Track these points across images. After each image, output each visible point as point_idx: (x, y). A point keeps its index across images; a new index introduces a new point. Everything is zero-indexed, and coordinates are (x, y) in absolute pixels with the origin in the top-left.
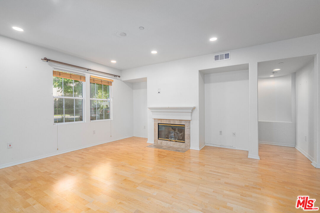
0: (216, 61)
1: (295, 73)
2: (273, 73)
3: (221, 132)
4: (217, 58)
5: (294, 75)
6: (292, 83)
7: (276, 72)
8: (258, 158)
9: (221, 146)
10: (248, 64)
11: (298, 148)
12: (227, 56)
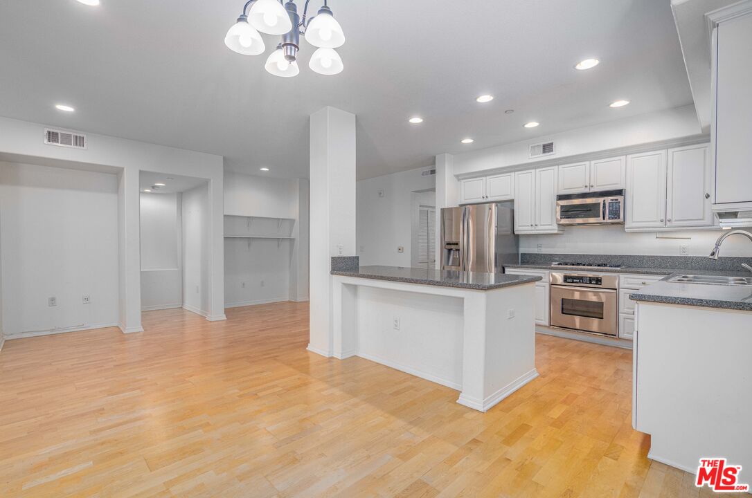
0: (50, 143)
1: (182, 193)
2: (153, 187)
3: (53, 299)
4: (52, 137)
5: (181, 197)
6: (178, 208)
7: (158, 187)
8: (141, 329)
9: (53, 330)
10: (123, 169)
11: (187, 306)
12: (79, 141)
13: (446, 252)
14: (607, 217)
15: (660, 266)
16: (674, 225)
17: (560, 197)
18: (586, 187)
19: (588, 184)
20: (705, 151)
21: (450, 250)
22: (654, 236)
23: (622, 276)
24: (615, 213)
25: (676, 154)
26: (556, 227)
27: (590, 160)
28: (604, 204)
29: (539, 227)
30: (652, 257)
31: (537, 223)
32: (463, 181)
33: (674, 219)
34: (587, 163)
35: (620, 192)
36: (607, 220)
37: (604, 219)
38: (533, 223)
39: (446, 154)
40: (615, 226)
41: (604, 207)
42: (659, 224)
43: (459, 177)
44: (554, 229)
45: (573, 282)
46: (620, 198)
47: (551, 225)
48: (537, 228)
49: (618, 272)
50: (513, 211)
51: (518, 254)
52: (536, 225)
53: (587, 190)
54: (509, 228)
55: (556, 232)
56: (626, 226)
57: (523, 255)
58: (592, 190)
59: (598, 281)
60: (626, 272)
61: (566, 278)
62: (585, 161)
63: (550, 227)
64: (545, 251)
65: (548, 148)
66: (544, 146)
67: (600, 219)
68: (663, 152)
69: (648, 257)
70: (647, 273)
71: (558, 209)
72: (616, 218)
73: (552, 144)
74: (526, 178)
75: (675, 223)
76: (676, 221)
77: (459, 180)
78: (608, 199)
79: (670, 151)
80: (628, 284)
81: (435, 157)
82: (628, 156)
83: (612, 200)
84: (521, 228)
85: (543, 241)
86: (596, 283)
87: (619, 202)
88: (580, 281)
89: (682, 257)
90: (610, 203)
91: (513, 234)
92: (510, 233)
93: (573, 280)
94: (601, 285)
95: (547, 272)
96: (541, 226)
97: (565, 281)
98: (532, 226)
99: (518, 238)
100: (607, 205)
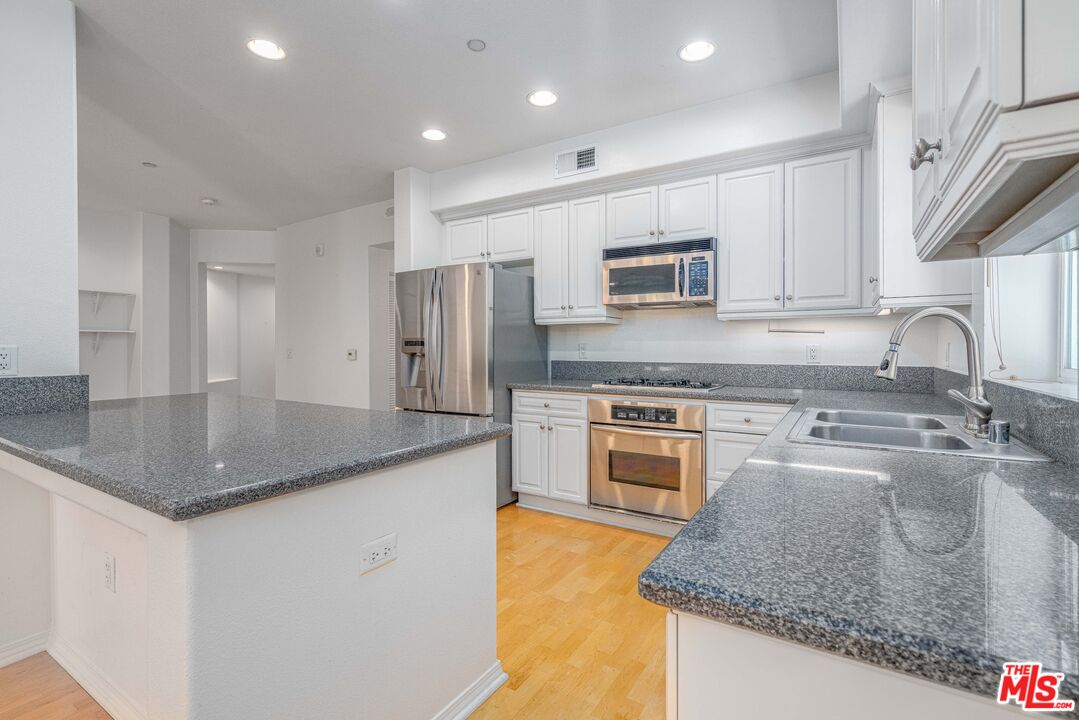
13: (405, 358)
14: (686, 291)
15: (777, 385)
16: (796, 306)
17: (610, 254)
18: (652, 234)
19: (655, 230)
20: (845, 165)
21: (413, 355)
22: (765, 327)
23: (711, 406)
24: (699, 285)
25: (799, 173)
26: (603, 311)
27: (658, 183)
28: (682, 267)
29: (577, 311)
30: (763, 366)
31: (571, 304)
32: (448, 224)
33: (796, 297)
34: (653, 189)
35: (706, 244)
36: (686, 297)
37: (682, 295)
38: (566, 305)
39: (411, 169)
40: (702, 309)
41: (682, 272)
42: (775, 305)
43: (441, 216)
44: (600, 314)
45: (627, 418)
46: (708, 255)
47: (595, 307)
48: (573, 313)
49: (705, 397)
50: (531, 280)
51: (545, 363)
52: (571, 308)
53: (654, 241)
54: (526, 313)
55: (603, 320)
56: (719, 309)
57: (555, 363)
58: (663, 240)
59: (670, 415)
60: (716, 398)
61: (616, 410)
62: (648, 185)
63: (592, 311)
64: (591, 356)
65: (585, 158)
66: (580, 155)
67: (675, 296)
68: (778, 168)
69: (756, 366)
70: (753, 400)
71: (606, 274)
72: (701, 294)
73: (591, 152)
74: (552, 216)
75: (798, 304)
76: (800, 298)
77: (443, 222)
78: (687, 257)
79: (789, 165)
80: (722, 421)
81: (393, 174)
82: (720, 176)
83: (693, 259)
84: (545, 313)
85: (587, 338)
86: (668, 421)
87: (707, 263)
88: (639, 417)
89: (810, 367)
90: (690, 264)
91: (535, 324)
92: (527, 322)
93: (628, 415)
94: (675, 423)
95: (584, 398)
96: (579, 308)
97: (614, 416)
98: (563, 308)
99: (543, 332)
100: (687, 268)
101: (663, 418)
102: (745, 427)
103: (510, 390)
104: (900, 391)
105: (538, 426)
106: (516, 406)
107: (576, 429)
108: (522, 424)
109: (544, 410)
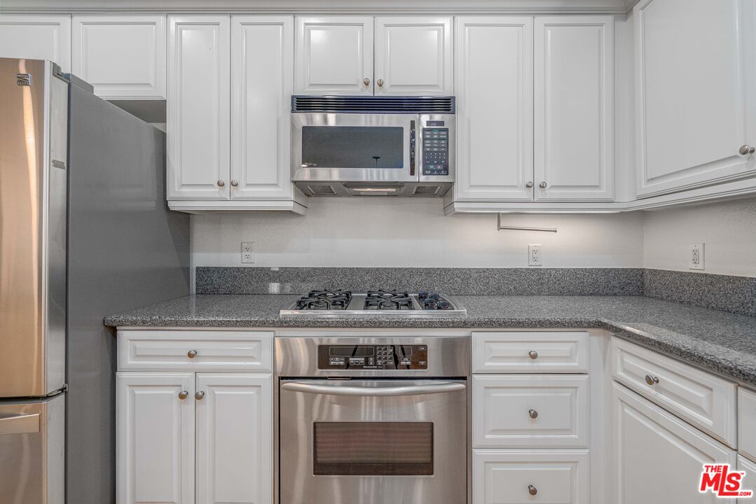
14: (419, 167)
17: (303, 104)
18: (365, 83)
19: (369, 78)
20: (600, 33)
24: (439, 159)
26: (288, 191)
27: (373, 13)
28: (412, 132)
29: (244, 191)
30: (485, 270)
31: (236, 179)
34: (366, 20)
35: (446, 105)
36: (418, 177)
37: (412, 173)
41: (413, 140)
42: (524, 194)
44: (284, 197)
46: (447, 120)
47: (276, 185)
48: (237, 193)
52: (234, 185)
53: (368, 93)
55: (289, 205)
56: (456, 197)
57: (202, 271)
58: (381, 94)
59: (417, 356)
61: (325, 355)
63: (271, 192)
67: (404, 174)
68: (527, 22)
69: (478, 271)
70: (541, 325)
71: (297, 135)
72: (439, 172)
75: (551, 193)
76: (553, 186)
78: (421, 120)
79: (540, 21)
80: (495, 358)
82: (458, 19)
83: (430, 123)
84: (187, 192)
85: (255, 233)
86: (416, 365)
87: (446, 130)
88: (367, 363)
89: (533, 270)
90: (424, 130)
91: (167, 208)
92: (152, 205)
93: (347, 360)
94: (425, 367)
95: (266, 336)
96: (248, 185)
97: (324, 363)
98: (221, 185)
99: (183, 222)
100: (419, 135)
101: (405, 362)
102: (528, 365)
103: (113, 331)
104: (615, 295)
105: (174, 392)
106: (126, 358)
107: (252, 392)
108: (138, 392)
109: (186, 363)
